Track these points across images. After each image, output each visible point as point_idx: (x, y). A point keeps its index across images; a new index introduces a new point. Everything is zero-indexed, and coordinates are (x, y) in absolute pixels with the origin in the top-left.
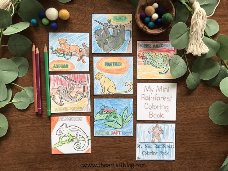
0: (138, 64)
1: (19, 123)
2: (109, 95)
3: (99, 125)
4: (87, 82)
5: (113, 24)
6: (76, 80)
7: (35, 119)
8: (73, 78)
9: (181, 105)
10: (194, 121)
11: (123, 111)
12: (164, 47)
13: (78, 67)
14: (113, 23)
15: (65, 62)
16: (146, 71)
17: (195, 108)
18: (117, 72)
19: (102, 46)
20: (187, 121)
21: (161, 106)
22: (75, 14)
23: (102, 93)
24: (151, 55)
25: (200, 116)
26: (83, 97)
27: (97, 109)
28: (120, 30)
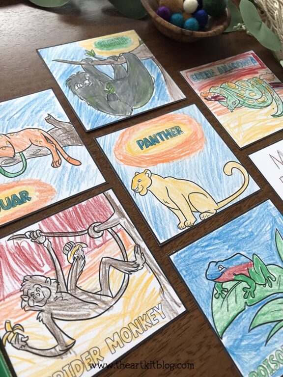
2: (204, 221)
3: (241, 340)
4: (116, 216)
14: (104, 54)
23: (182, 224)
24: (229, 88)
26: (130, 272)
28: (127, 62)
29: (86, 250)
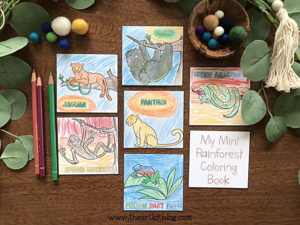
0: (192, 103)
1: (11, 190)
2: (147, 148)
3: (131, 193)
4: (113, 129)
5: (155, 42)
6: (97, 125)
7: (34, 184)
8: (92, 123)
9: (256, 164)
10: (276, 189)
11: (168, 173)
12: (231, 77)
13: (101, 106)
14: (155, 40)
15: (82, 99)
16: (204, 113)
17: (278, 169)
18: (159, 114)
19: (137, 75)
20: (265, 190)
21: (226, 167)
22: (97, 27)
23: (137, 145)
24: (212, 89)
25: (284, 181)
26: (107, 152)
27: (128, 170)
28: (164, 50)
29: (96, 136)
